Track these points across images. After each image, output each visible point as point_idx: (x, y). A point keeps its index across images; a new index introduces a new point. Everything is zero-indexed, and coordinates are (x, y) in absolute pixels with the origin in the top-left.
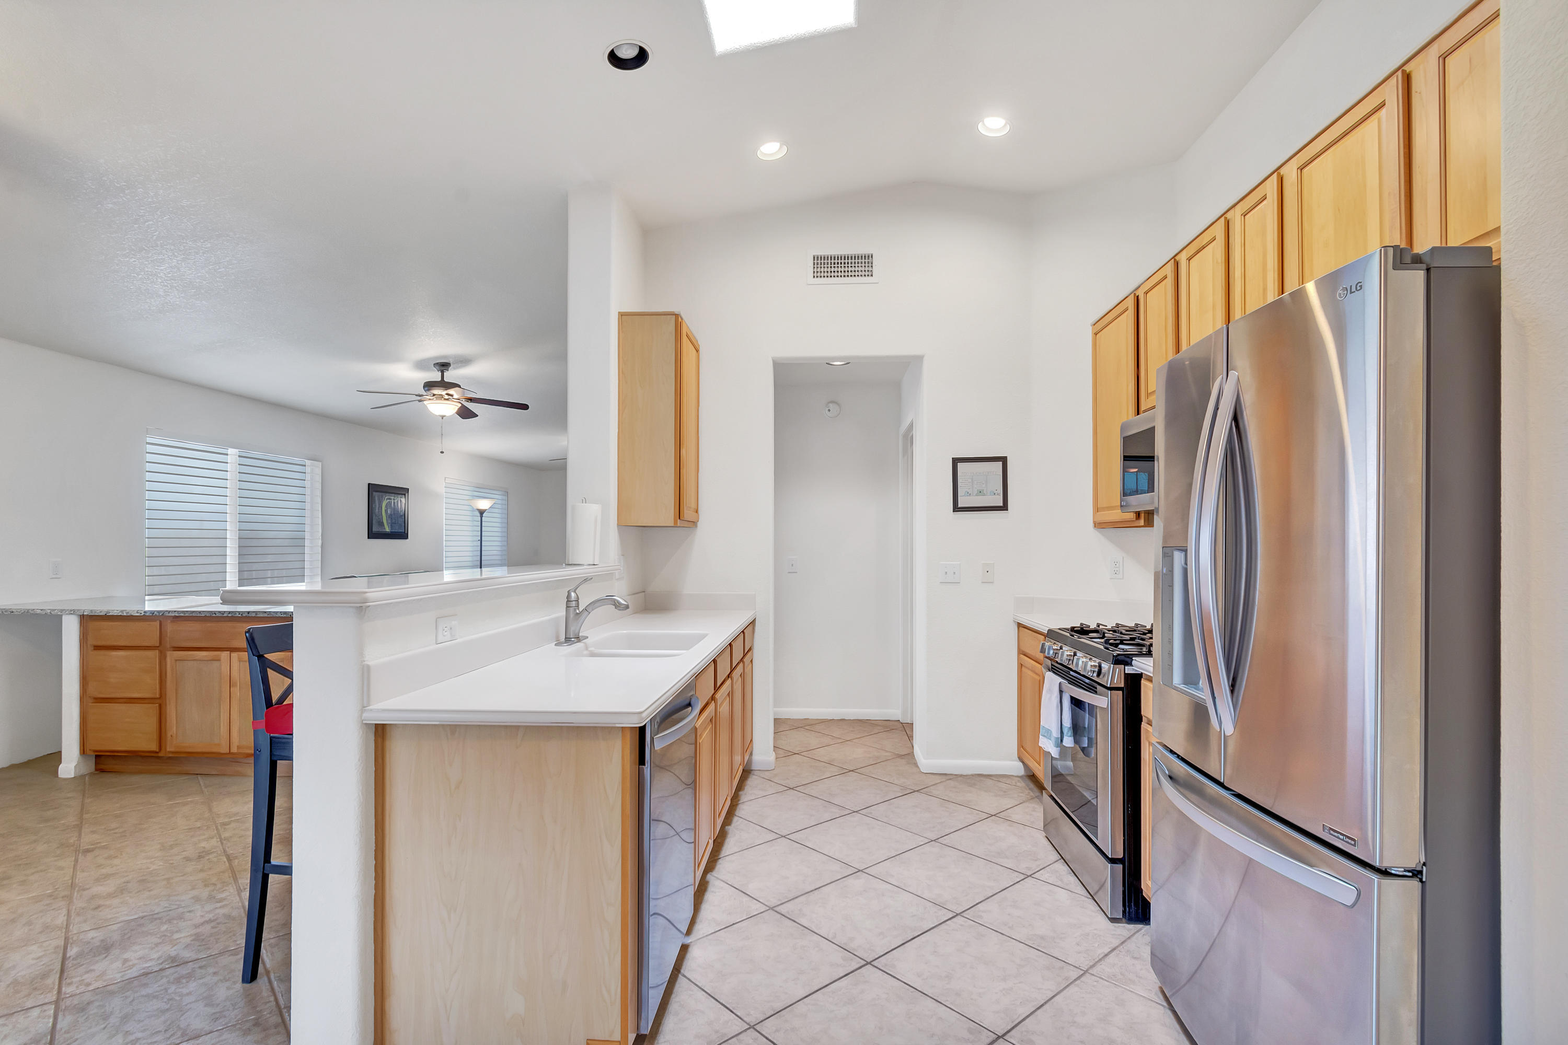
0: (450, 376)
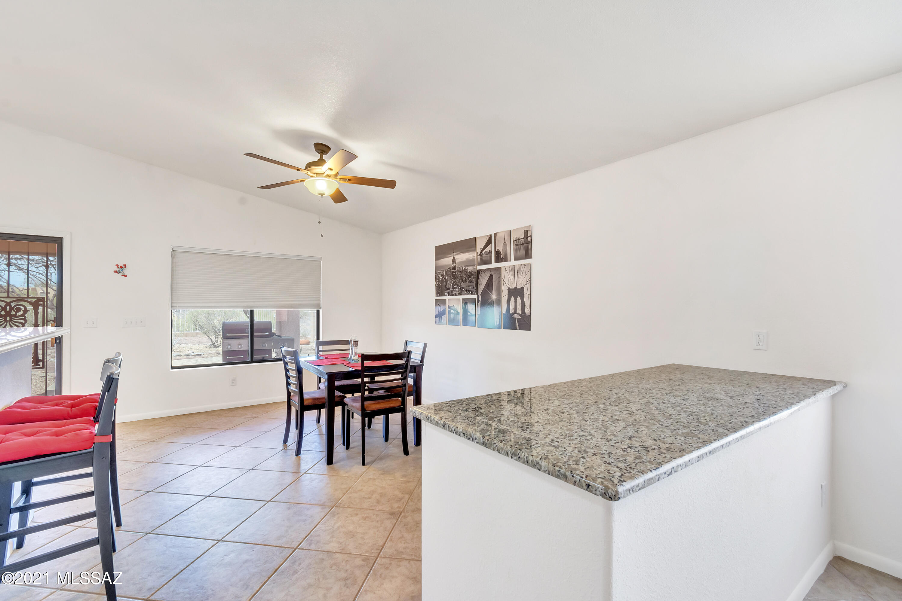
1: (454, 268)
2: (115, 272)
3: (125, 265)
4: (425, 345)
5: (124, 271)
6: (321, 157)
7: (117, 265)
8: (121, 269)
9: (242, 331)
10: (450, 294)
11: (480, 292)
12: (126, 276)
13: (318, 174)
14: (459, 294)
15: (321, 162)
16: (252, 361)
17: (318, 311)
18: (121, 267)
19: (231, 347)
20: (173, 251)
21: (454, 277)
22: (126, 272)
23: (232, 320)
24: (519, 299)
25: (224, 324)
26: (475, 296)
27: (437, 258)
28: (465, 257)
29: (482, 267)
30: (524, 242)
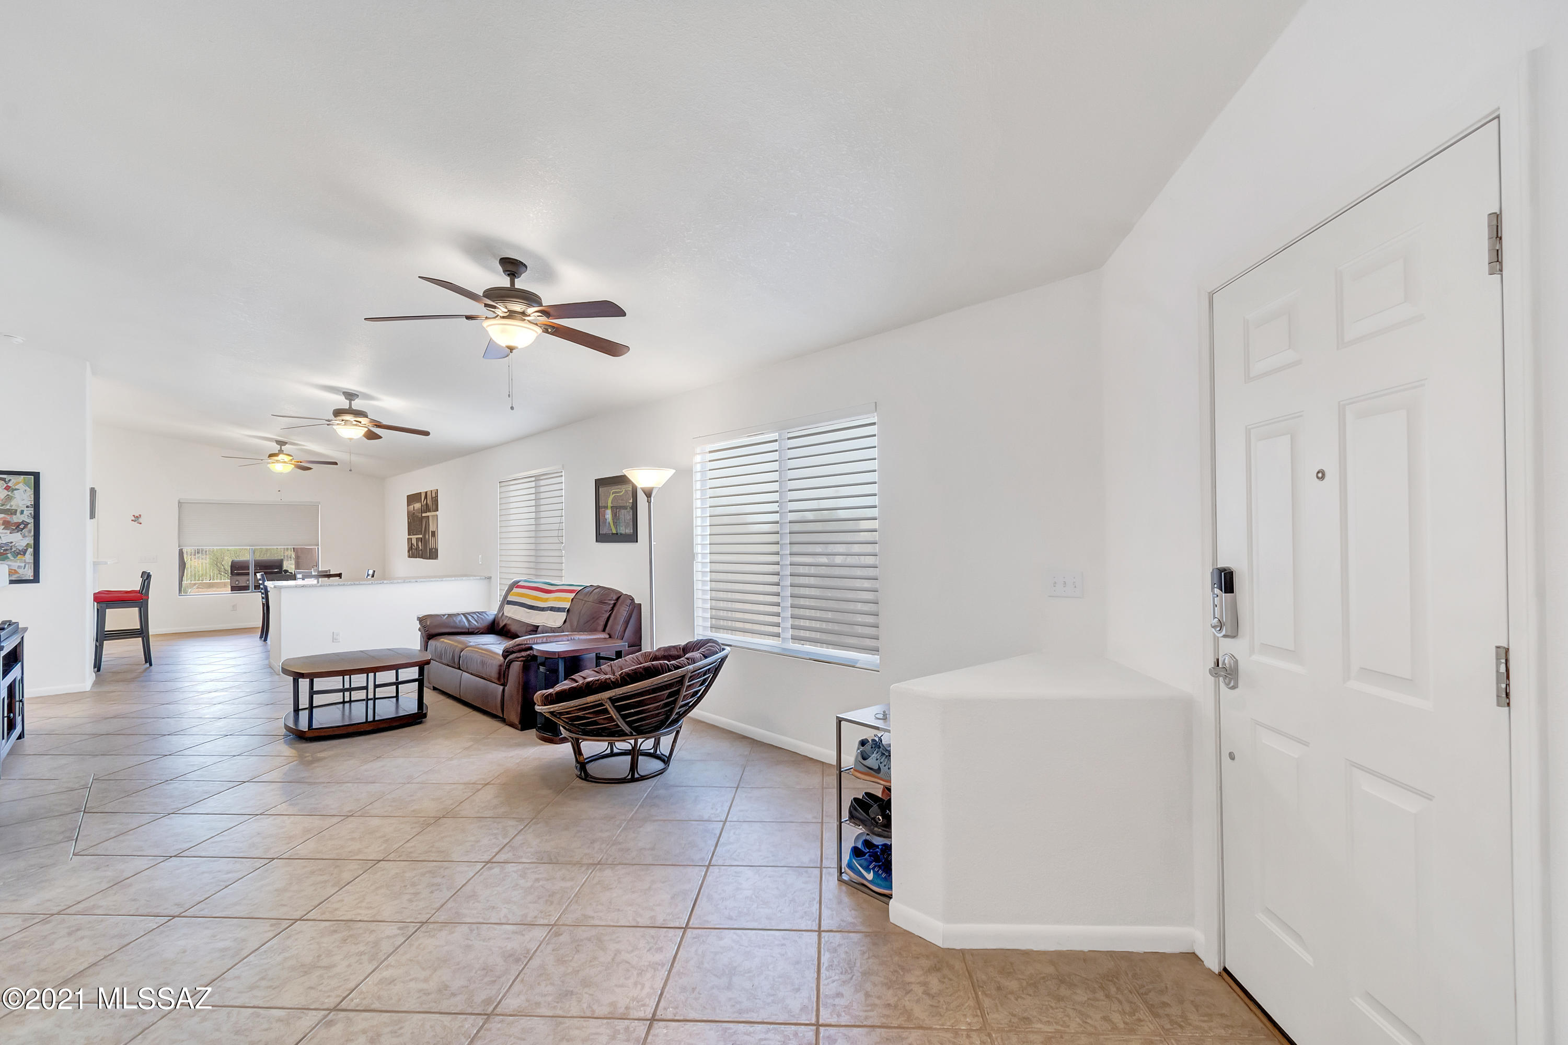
0: (357, 404)
1: (414, 514)
2: (132, 520)
3: (140, 515)
5: (139, 520)
6: (281, 448)
7: (134, 516)
8: (137, 519)
10: (413, 535)
11: (423, 532)
12: (141, 523)
13: (278, 461)
14: (416, 535)
15: (281, 452)
18: (137, 517)
19: (239, 582)
20: (179, 502)
21: (414, 521)
22: (141, 520)
24: (434, 538)
25: (232, 562)
26: (421, 536)
27: (408, 505)
28: (417, 506)
29: (423, 515)
30: (435, 500)
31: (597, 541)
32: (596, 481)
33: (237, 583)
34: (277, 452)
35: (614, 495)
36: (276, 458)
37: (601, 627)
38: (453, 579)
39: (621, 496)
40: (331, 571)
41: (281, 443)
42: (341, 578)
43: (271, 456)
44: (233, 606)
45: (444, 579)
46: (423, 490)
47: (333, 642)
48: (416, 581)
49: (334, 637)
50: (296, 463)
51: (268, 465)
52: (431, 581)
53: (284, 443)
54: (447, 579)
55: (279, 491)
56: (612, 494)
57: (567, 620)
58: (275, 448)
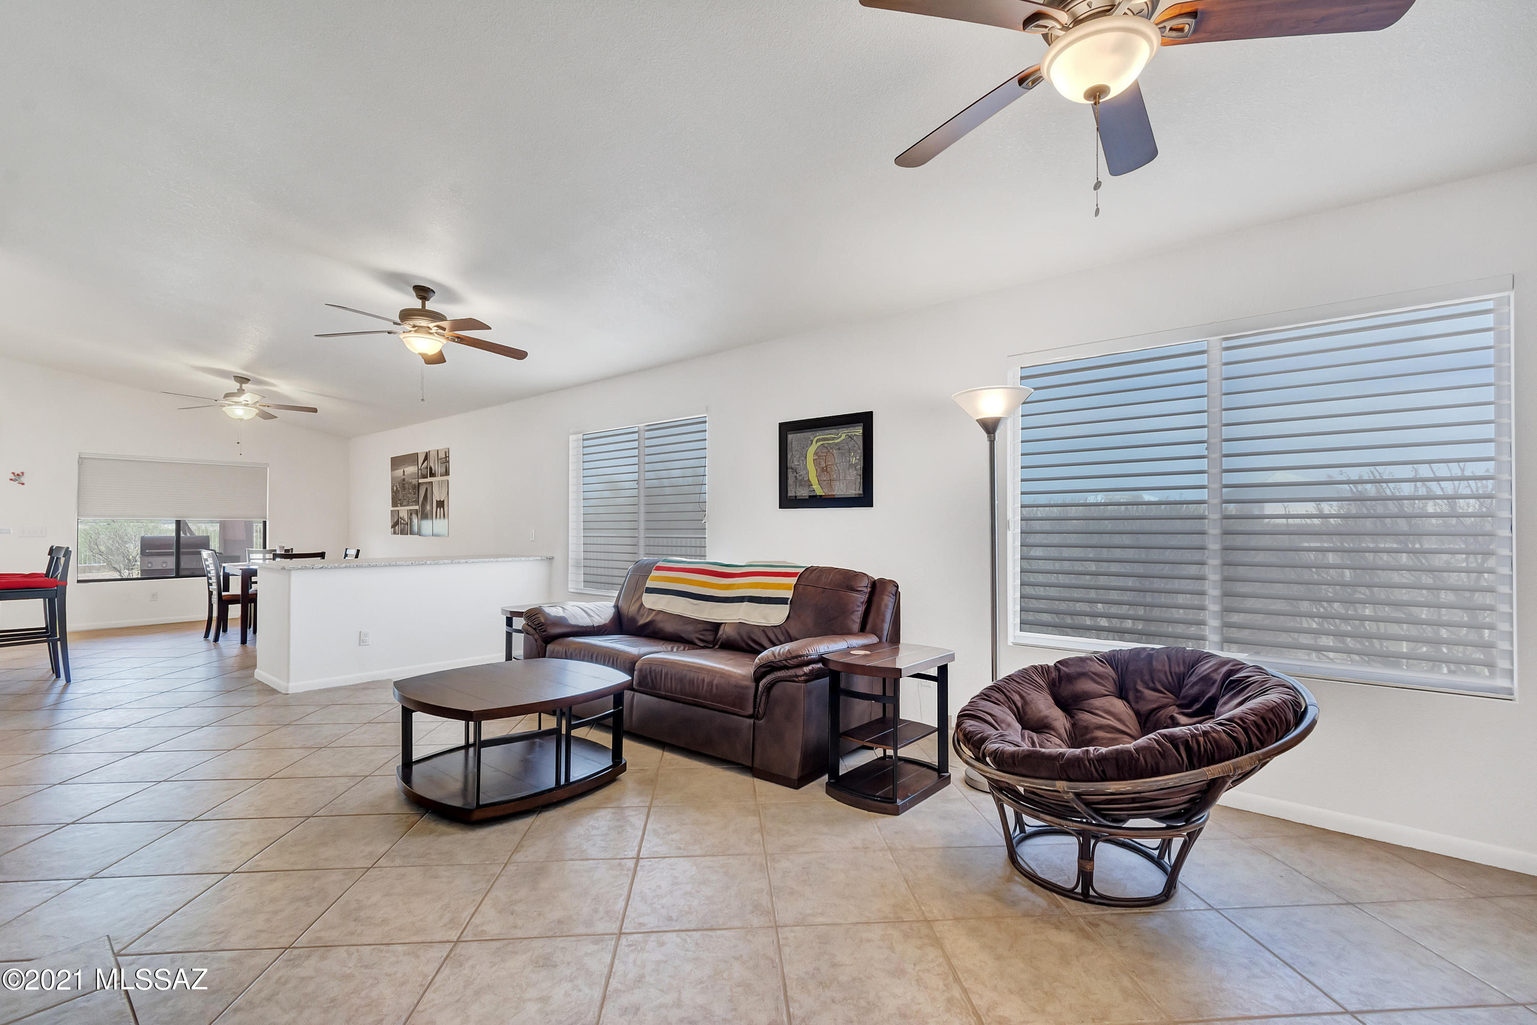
1: (404, 480)
2: (11, 479)
3: (23, 473)
4: (358, 551)
5: (21, 479)
6: (241, 386)
7: (13, 473)
8: (17, 477)
9: (168, 546)
10: (401, 505)
11: (420, 503)
12: (23, 484)
13: (237, 403)
14: (407, 506)
15: (241, 391)
16: (178, 576)
17: (265, 523)
18: (18, 475)
19: (152, 565)
20: (80, 458)
21: (404, 488)
22: (23, 479)
23: (156, 534)
24: (442, 509)
25: (144, 538)
26: (417, 507)
27: (393, 469)
28: (411, 470)
29: (421, 481)
30: (445, 460)
31: (781, 507)
32: (781, 425)
33: (150, 565)
34: (236, 391)
35: (819, 443)
36: (236, 399)
37: (856, 627)
38: (510, 559)
39: (836, 444)
40: (294, 550)
41: (242, 380)
42: (324, 558)
43: (227, 395)
44: (154, 595)
45: (500, 559)
46: (421, 450)
47: (360, 645)
48: (467, 562)
49: (362, 638)
50: (261, 407)
51: (224, 409)
52: (485, 562)
53: (247, 380)
54: (503, 559)
55: (238, 443)
56: (816, 443)
57: (791, 615)
58: (234, 386)
